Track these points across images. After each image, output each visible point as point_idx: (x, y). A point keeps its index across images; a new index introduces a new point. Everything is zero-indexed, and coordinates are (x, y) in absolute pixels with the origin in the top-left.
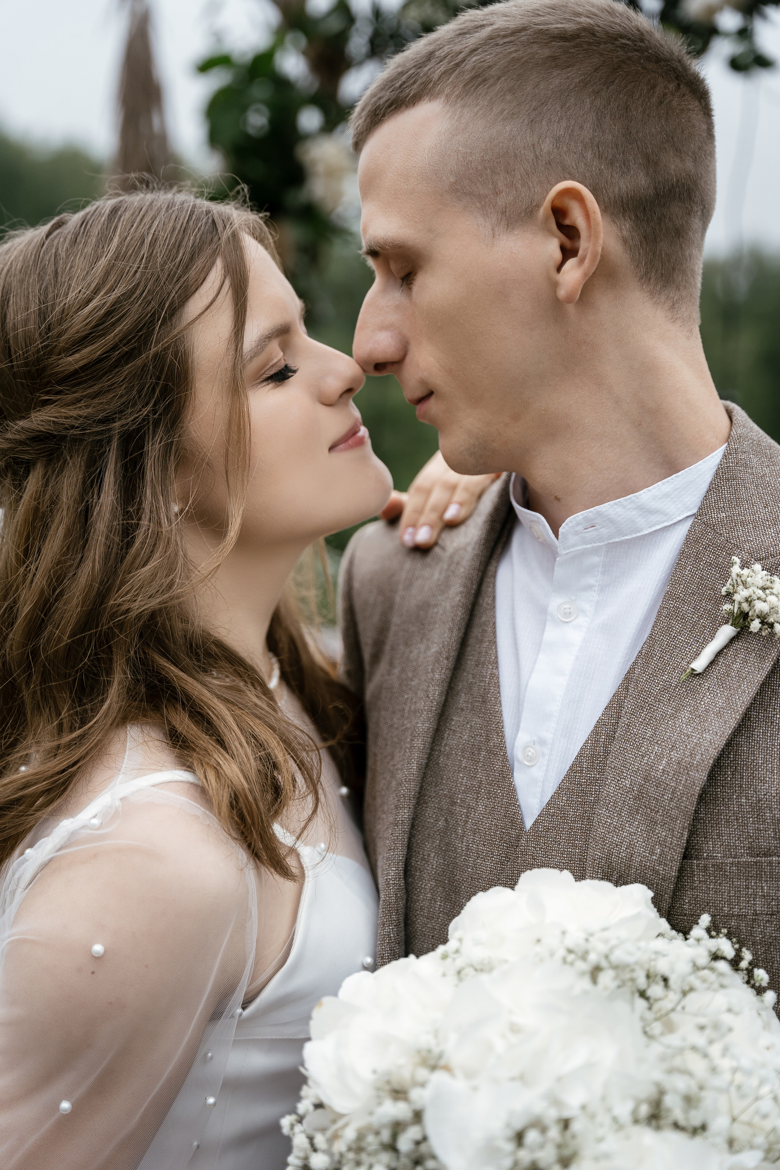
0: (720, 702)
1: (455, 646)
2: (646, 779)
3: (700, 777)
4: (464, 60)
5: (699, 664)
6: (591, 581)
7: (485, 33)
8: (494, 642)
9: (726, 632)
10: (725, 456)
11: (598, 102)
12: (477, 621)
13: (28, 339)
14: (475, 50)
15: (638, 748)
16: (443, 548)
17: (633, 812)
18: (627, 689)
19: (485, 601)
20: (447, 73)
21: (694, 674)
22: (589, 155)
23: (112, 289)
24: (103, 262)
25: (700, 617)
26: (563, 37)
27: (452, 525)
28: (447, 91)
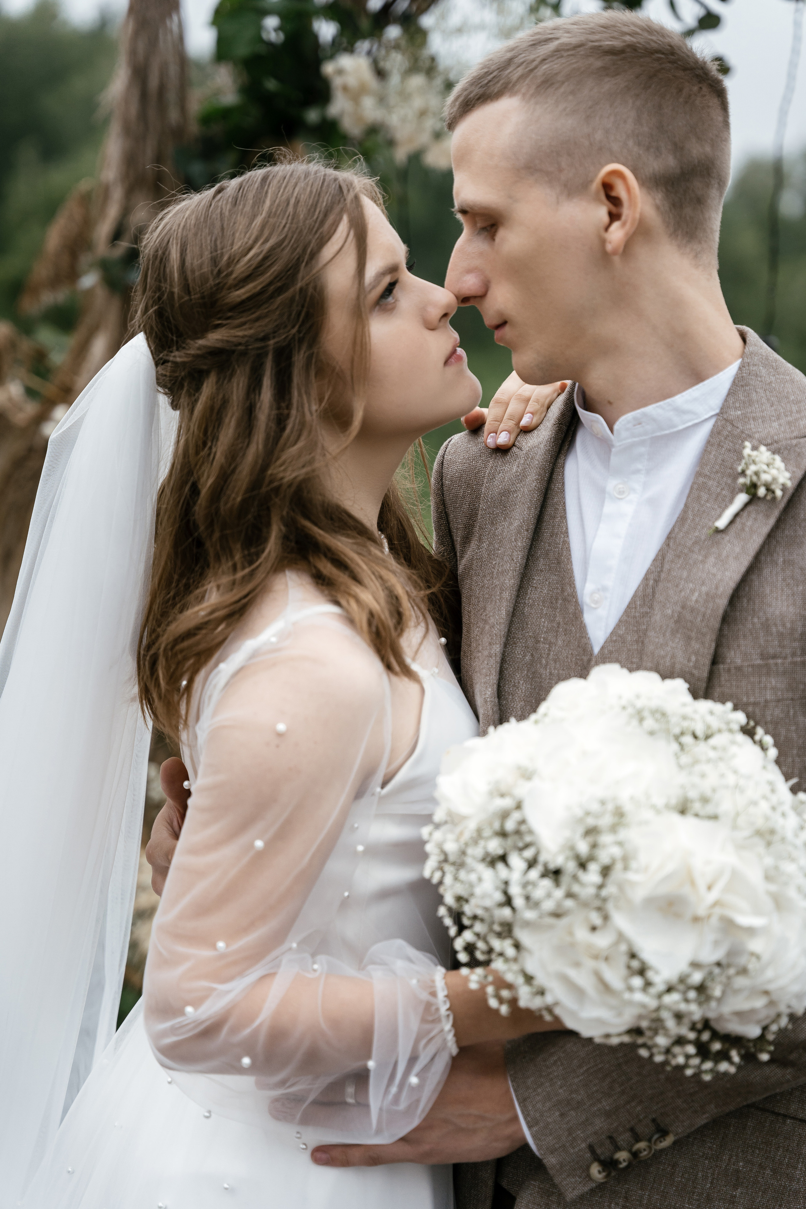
0: (737, 549)
1: (533, 521)
2: (683, 607)
3: (723, 602)
4: (536, 68)
5: (722, 523)
6: (639, 466)
7: (552, 46)
8: (564, 517)
9: (742, 498)
10: (740, 369)
11: (638, 103)
12: (550, 502)
13: (204, 279)
14: (544, 60)
15: (677, 586)
16: (520, 448)
17: (674, 633)
18: (668, 545)
19: (556, 486)
20: (523, 77)
21: (718, 531)
22: (631, 143)
23: (266, 241)
24: (259, 220)
25: (722, 489)
26: (611, 52)
27: (526, 431)
28: (523, 90)
